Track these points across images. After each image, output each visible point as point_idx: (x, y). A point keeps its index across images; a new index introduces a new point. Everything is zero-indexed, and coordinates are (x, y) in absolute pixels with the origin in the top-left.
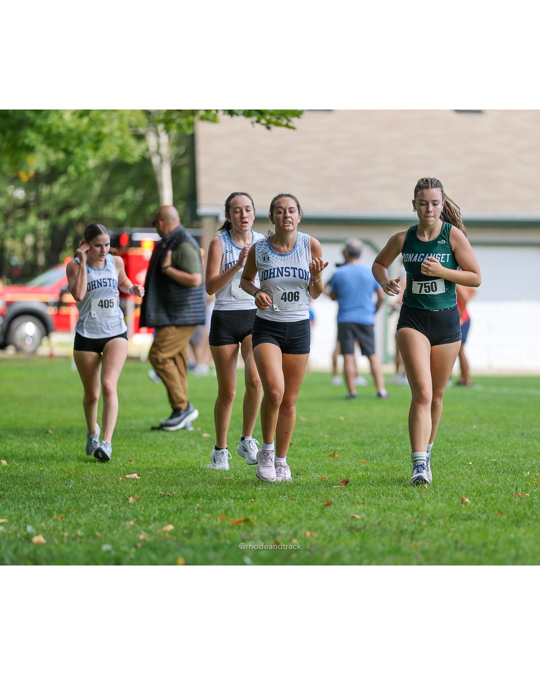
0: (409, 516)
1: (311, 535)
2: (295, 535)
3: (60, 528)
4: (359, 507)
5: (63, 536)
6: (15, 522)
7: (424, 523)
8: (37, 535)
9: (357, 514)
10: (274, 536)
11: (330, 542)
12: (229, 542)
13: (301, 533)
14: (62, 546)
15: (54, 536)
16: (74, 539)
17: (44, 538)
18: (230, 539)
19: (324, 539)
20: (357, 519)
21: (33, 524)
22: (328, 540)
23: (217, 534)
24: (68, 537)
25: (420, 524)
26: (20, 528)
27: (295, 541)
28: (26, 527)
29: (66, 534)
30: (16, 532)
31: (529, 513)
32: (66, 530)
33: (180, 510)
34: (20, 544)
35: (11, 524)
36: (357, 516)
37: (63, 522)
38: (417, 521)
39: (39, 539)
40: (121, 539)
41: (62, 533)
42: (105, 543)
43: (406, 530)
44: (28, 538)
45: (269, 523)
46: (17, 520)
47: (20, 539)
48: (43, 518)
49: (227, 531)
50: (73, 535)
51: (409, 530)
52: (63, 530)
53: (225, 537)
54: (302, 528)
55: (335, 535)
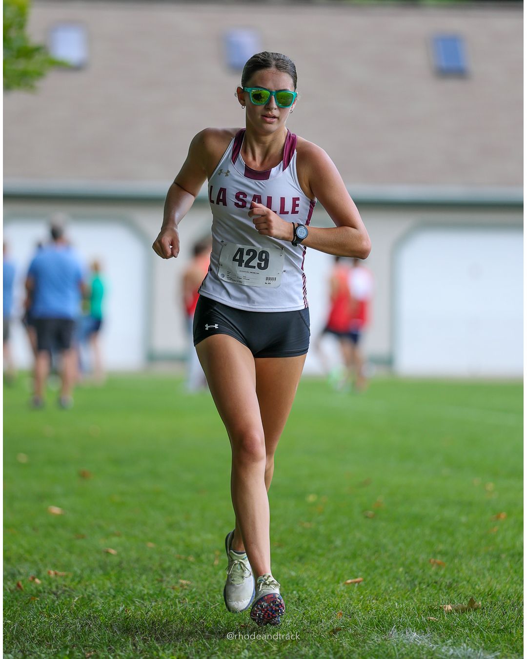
0: (173, 550)
1: (56, 574)
2: (38, 574)
4: (115, 540)
7: (192, 559)
9: (113, 548)
10: (13, 576)
11: (79, 582)
13: (44, 573)
19: (73, 580)
20: (112, 554)
22: (77, 580)
25: (186, 561)
27: (37, 581)
31: (313, 546)
36: (113, 551)
38: (183, 556)
43: (169, 568)
51: (173, 568)
54: (46, 566)
55: (86, 574)
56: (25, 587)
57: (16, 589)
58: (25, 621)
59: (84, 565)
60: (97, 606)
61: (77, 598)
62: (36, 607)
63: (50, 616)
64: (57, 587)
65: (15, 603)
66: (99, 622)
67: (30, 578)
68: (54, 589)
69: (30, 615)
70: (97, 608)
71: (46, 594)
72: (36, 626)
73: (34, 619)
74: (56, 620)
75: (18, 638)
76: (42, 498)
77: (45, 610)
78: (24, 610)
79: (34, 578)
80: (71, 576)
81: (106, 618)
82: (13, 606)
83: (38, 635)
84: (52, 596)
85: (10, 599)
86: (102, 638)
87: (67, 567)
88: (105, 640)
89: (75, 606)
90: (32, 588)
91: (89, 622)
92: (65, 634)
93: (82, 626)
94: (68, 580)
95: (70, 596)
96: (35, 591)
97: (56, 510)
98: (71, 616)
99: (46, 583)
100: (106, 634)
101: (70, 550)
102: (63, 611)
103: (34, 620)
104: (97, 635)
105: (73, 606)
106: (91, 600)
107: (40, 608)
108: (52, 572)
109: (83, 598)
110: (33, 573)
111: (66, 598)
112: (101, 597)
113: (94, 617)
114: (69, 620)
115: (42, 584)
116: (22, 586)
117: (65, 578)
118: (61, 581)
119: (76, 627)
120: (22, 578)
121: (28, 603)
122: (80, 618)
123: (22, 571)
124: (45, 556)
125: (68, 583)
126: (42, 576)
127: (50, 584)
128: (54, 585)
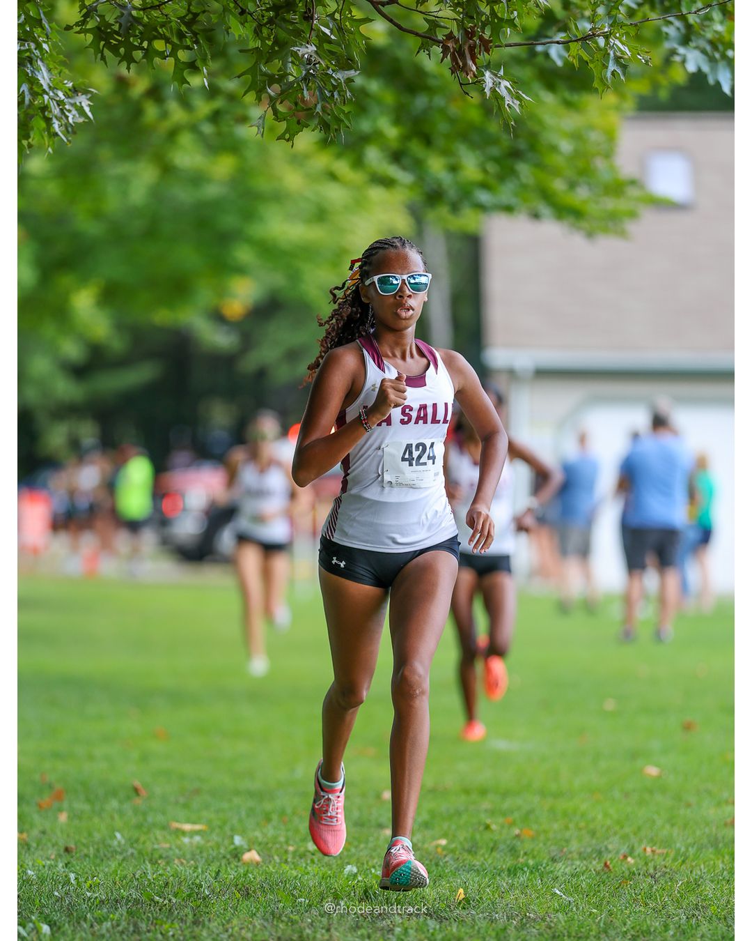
1: (653, 851)
2: (632, 851)
3: (282, 839)
5: (286, 852)
6: (217, 830)
8: (249, 850)
10: (600, 853)
11: (683, 862)
12: (531, 862)
13: (639, 850)
14: (286, 867)
15: (273, 851)
16: (302, 856)
17: (259, 855)
18: (534, 857)
19: (675, 860)
21: (243, 833)
22: (680, 859)
23: (513, 851)
24: (295, 852)
26: (223, 840)
27: (630, 860)
28: (232, 837)
29: (291, 849)
30: (218, 846)
32: (291, 842)
33: (458, 813)
34: (224, 862)
35: (211, 832)
37: (287, 830)
39: (252, 856)
40: (372, 857)
41: (285, 847)
42: (348, 863)
44: (236, 854)
45: (593, 833)
46: (220, 827)
47: (224, 857)
48: (258, 824)
49: (528, 846)
50: (302, 849)
52: (287, 842)
53: (525, 854)
54: (641, 841)
55: (692, 851)
56: (614, 867)
57: (603, 870)
58: (615, 910)
59: (690, 840)
60: (706, 893)
61: (681, 883)
62: (629, 893)
63: (646, 904)
64: (655, 868)
65: (602, 887)
66: (709, 913)
67: (621, 857)
68: (651, 871)
69: (621, 902)
70: (707, 896)
71: (641, 877)
72: (629, 917)
73: (626, 908)
74: (654, 910)
75: (606, 932)
76: (634, 755)
77: (640, 897)
78: (613, 896)
79: (625, 857)
80: (672, 855)
81: (718, 907)
82: (599, 891)
83: (632, 928)
84: (649, 880)
85: (595, 882)
86: (714, 933)
87: (667, 843)
88: (718, 936)
89: (679, 892)
90: (624, 869)
91: (697, 913)
92: (666, 927)
93: (687, 918)
94: (669, 859)
95: (671, 879)
96: (627, 873)
97: (653, 771)
98: (673, 905)
99: (641, 863)
100: (719, 929)
101: (671, 821)
102: (663, 898)
103: (626, 910)
104: (707, 929)
105: (676, 892)
106: (699, 885)
107: (633, 894)
108: (649, 849)
109: (688, 882)
110: (624, 850)
111: (666, 882)
112: (712, 881)
113: (703, 907)
114: (671, 909)
115: (636, 863)
116: (611, 866)
117: (665, 857)
118: (659, 861)
119: (680, 918)
120: (610, 856)
121: (618, 887)
122: (684, 907)
123: (610, 847)
124: (639, 829)
125: (669, 862)
126: (636, 853)
127: (646, 864)
128: (651, 865)
